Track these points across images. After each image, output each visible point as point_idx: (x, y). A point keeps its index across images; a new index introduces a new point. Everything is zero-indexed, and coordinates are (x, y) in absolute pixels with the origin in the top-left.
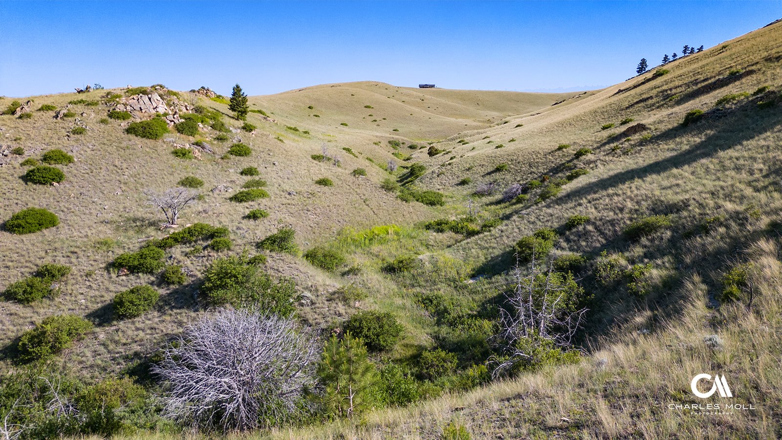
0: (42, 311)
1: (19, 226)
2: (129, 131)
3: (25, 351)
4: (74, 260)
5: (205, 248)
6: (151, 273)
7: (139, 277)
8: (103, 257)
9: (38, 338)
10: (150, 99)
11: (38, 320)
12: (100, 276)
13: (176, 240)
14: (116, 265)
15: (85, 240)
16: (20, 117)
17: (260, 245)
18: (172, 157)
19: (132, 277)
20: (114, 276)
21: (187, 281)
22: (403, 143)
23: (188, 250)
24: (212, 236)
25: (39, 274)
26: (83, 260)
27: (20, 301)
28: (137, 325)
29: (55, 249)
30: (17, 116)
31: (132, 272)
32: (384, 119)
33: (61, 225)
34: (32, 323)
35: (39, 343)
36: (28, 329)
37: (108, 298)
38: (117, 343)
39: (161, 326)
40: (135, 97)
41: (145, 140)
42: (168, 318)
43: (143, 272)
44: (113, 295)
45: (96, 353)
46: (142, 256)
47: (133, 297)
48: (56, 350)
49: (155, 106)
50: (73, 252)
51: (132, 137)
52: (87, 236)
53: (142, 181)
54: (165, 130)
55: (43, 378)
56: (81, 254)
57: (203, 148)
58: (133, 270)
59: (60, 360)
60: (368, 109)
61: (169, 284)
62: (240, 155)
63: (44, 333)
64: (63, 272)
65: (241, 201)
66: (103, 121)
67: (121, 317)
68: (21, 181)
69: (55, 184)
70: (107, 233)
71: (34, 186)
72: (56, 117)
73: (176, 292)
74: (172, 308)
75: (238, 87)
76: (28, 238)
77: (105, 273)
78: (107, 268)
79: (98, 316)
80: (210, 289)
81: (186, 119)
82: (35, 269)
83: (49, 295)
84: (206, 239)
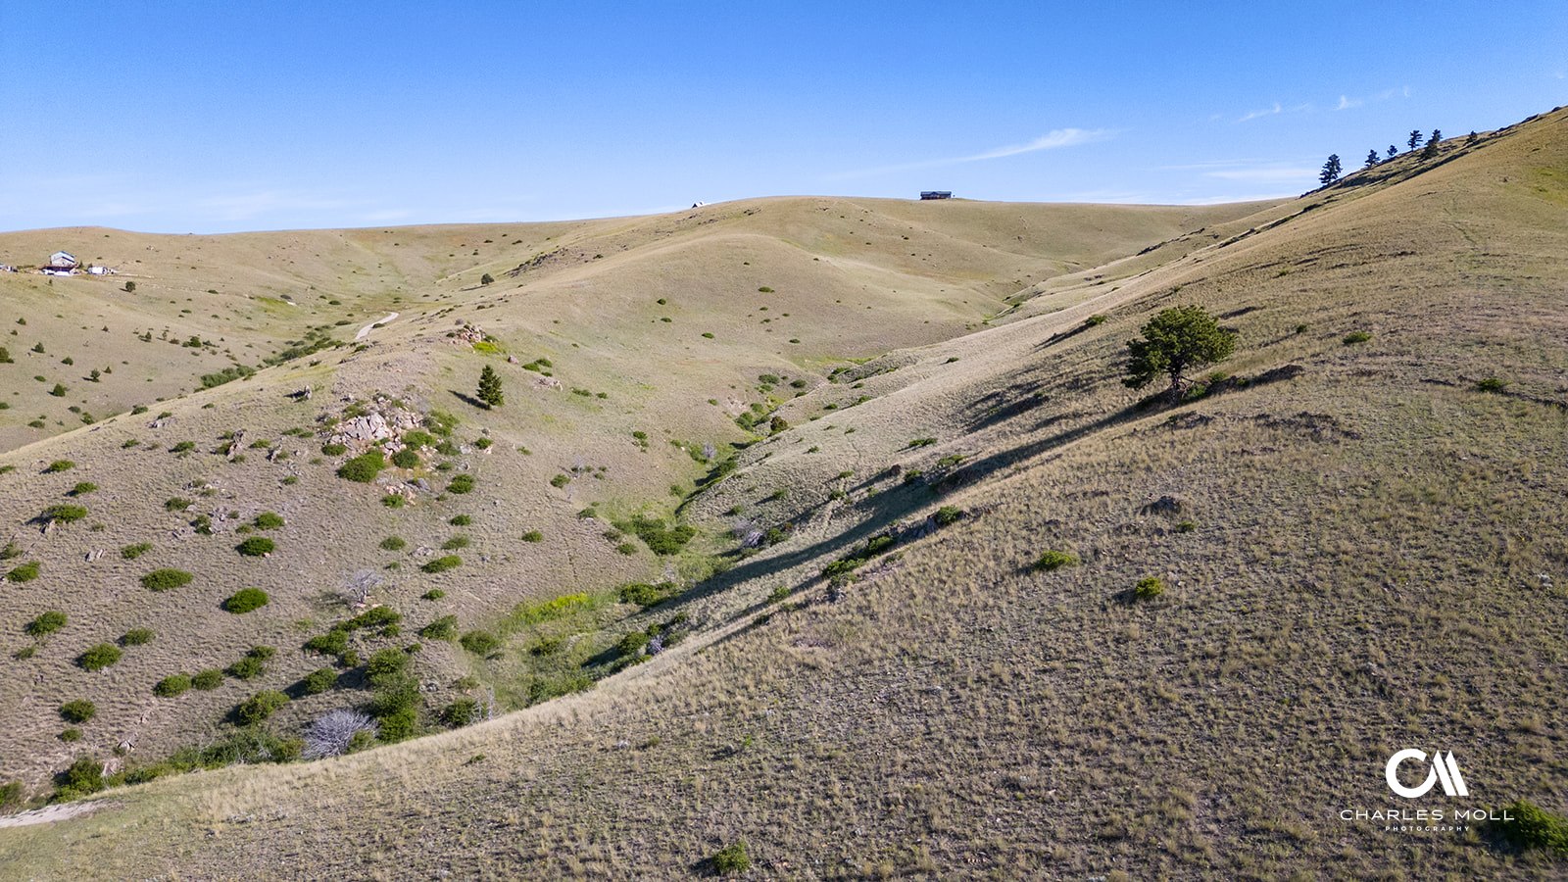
0: (255, 685)
1: (236, 606)
2: (341, 473)
3: (243, 717)
4: (279, 641)
5: (378, 634)
6: (336, 654)
7: (326, 658)
8: (300, 638)
9: (252, 707)
10: (368, 422)
11: (253, 693)
12: (298, 654)
13: (359, 624)
14: (309, 646)
15: (289, 619)
16: (233, 461)
17: (421, 633)
18: (381, 506)
19: (321, 657)
20: (308, 655)
21: (360, 663)
22: (784, 378)
23: (366, 634)
24: (386, 622)
25: (252, 654)
26: (286, 640)
27: (239, 677)
28: (320, 700)
29: (266, 630)
30: (230, 457)
31: (322, 653)
32: (785, 315)
33: (271, 603)
34: (248, 695)
35: (253, 712)
36: (245, 699)
37: (303, 675)
38: (304, 712)
39: (335, 702)
40: (352, 421)
41: (357, 485)
42: (340, 695)
43: (331, 654)
44: (307, 674)
45: (290, 720)
46: (330, 639)
47: (317, 678)
48: (264, 716)
49: (373, 429)
50: (279, 633)
51: (344, 481)
52: (290, 615)
53: (346, 544)
54: (380, 466)
55: (255, 738)
56: (285, 634)
57: (419, 486)
58: (323, 651)
59: (267, 724)
60: (765, 293)
61: (347, 666)
62: (460, 492)
63: (256, 704)
64: (270, 653)
65: (431, 572)
66: (316, 462)
67: (310, 693)
68: (236, 552)
69: (267, 554)
70: (307, 612)
71: (249, 558)
72: (269, 458)
73: (350, 673)
74: (345, 687)
75: (488, 368)
76: (246, 617)
77: (302, 653)
78: (303, 649)
79: (294, 691)
80: (370, 675)
81: (407, 444)
82: (250, 648)
83: (260, 672)
84: (381, 624)
